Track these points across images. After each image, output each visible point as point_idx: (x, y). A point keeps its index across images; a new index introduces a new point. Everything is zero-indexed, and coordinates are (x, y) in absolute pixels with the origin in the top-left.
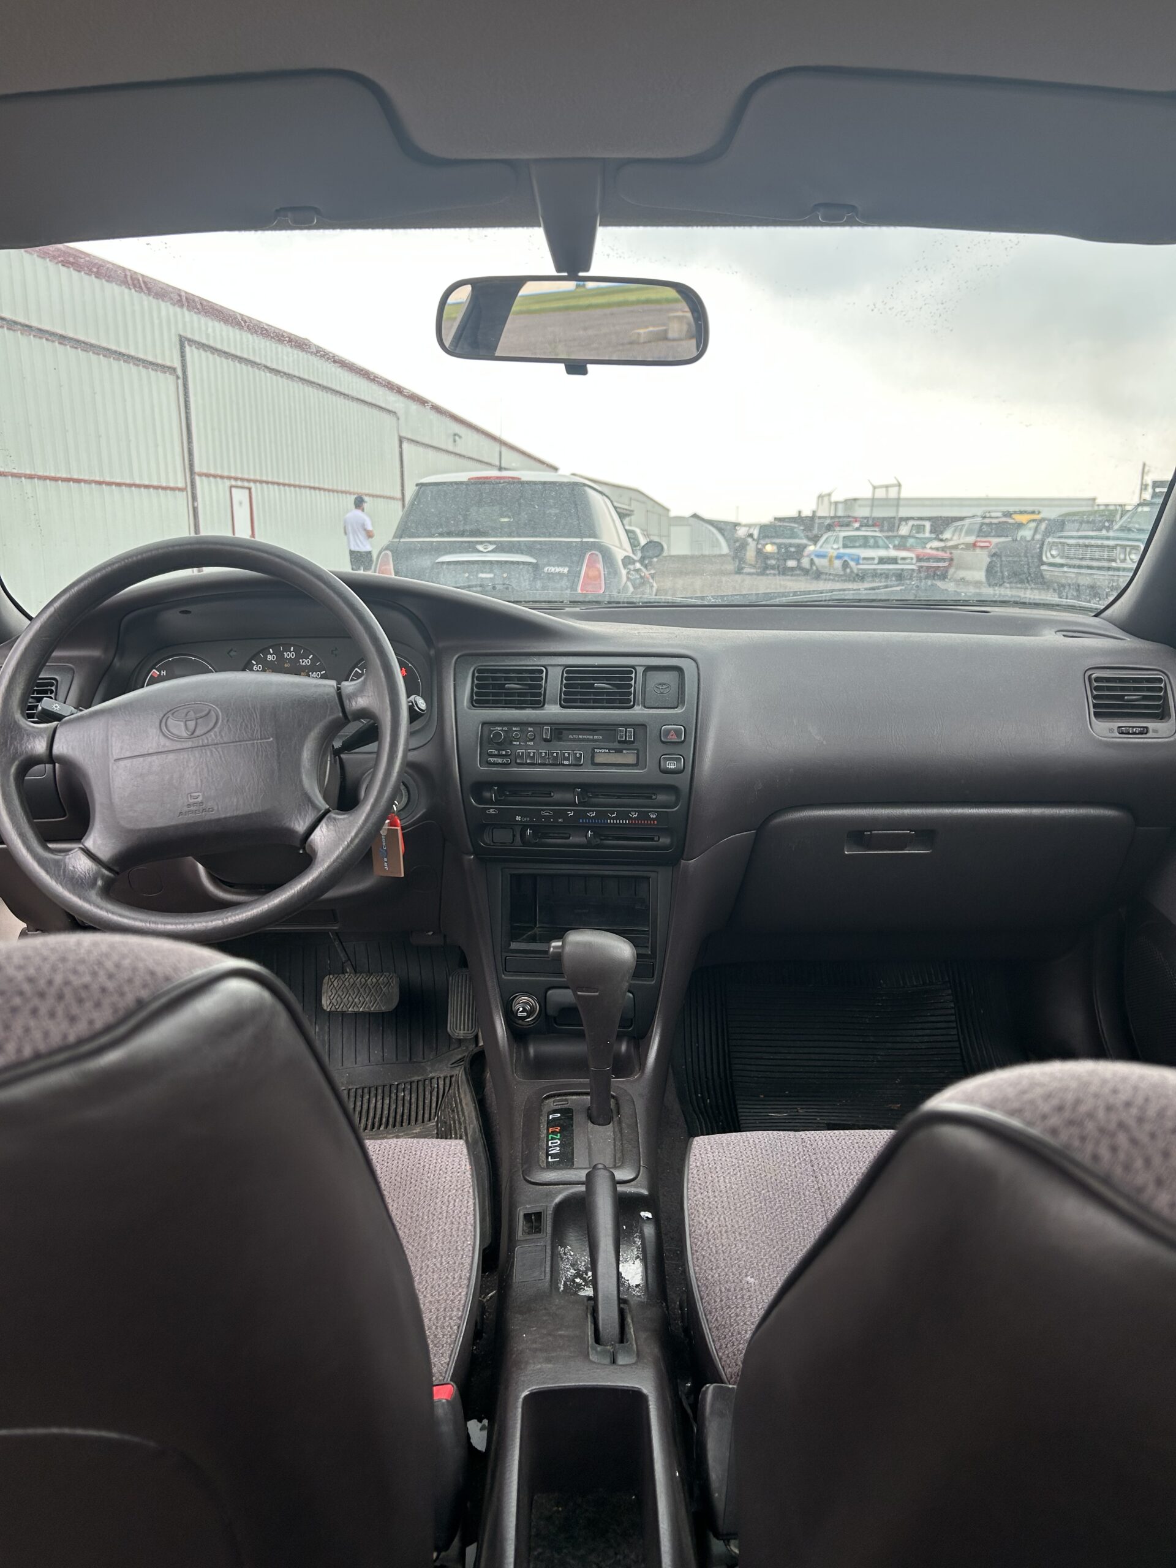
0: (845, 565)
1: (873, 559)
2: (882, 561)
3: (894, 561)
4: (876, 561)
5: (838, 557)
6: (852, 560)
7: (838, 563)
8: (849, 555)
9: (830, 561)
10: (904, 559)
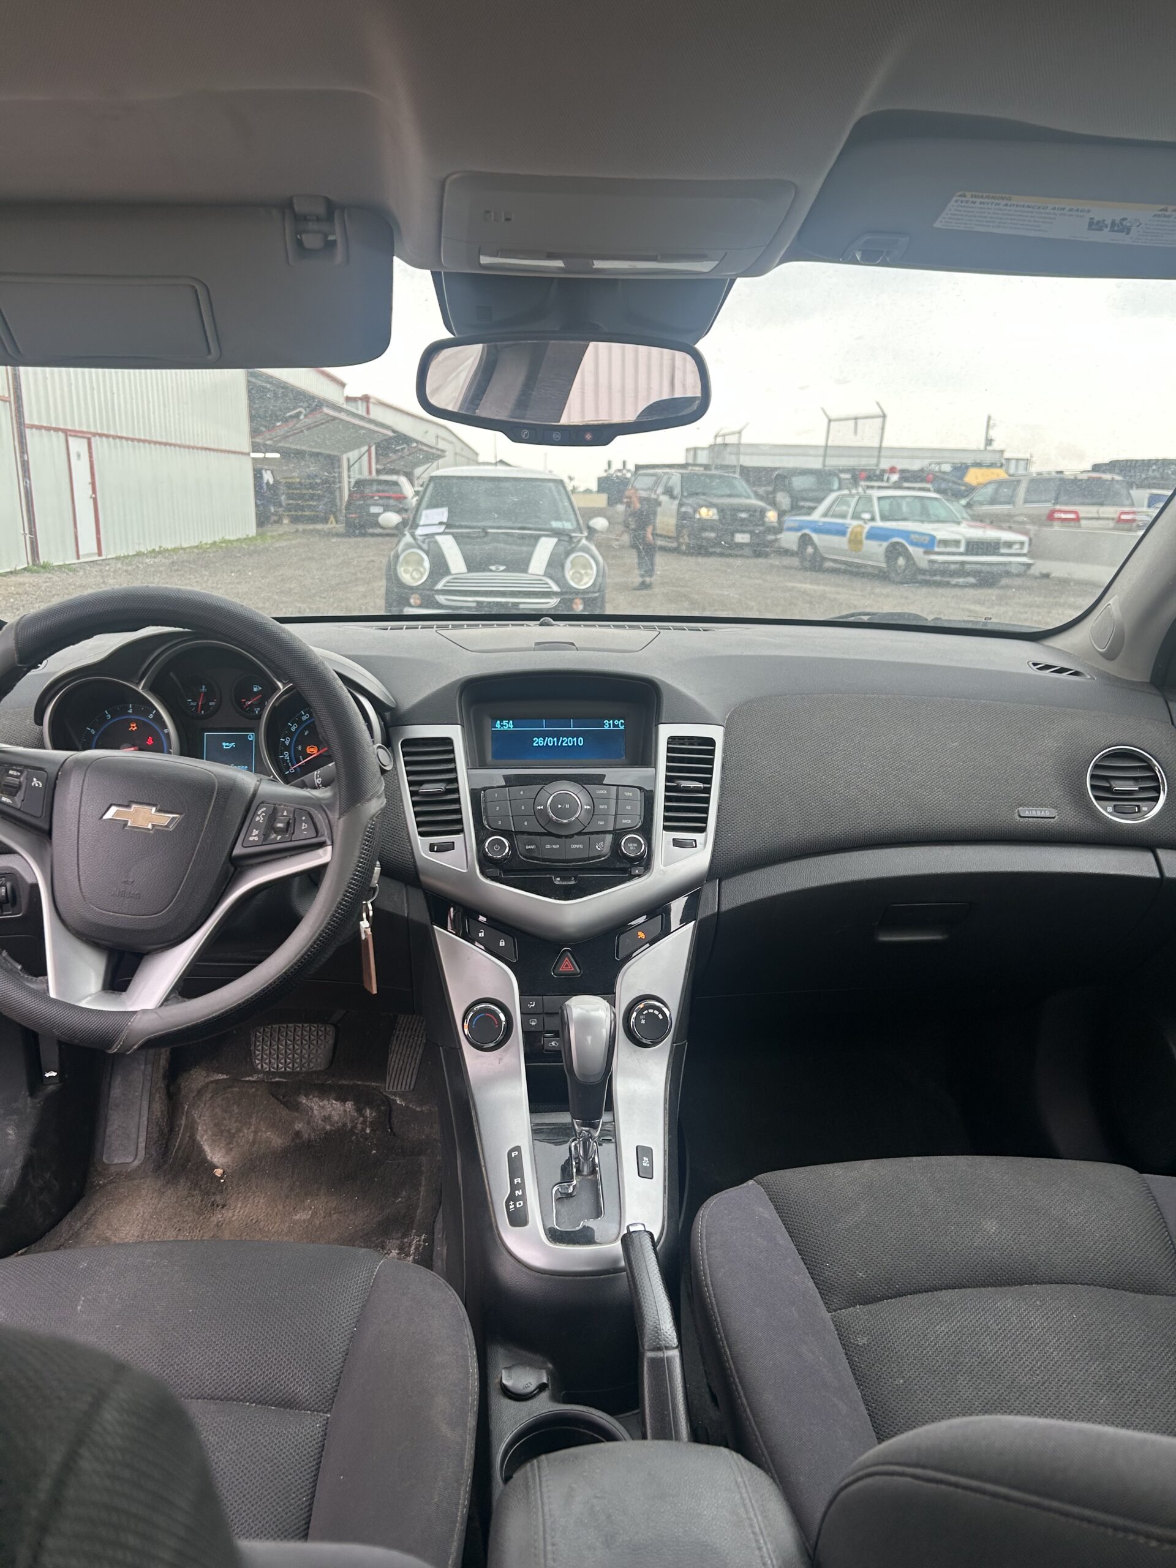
0: (895, 551)
1: (957, 543)
2: (975, 547)
3: (991, 547)
4: (962, 549)
5: (873, 535)
6: (913, 543)
7: (876, 550)
8: (906, 534)
9: (856, 542)
10: (1009, 545)
